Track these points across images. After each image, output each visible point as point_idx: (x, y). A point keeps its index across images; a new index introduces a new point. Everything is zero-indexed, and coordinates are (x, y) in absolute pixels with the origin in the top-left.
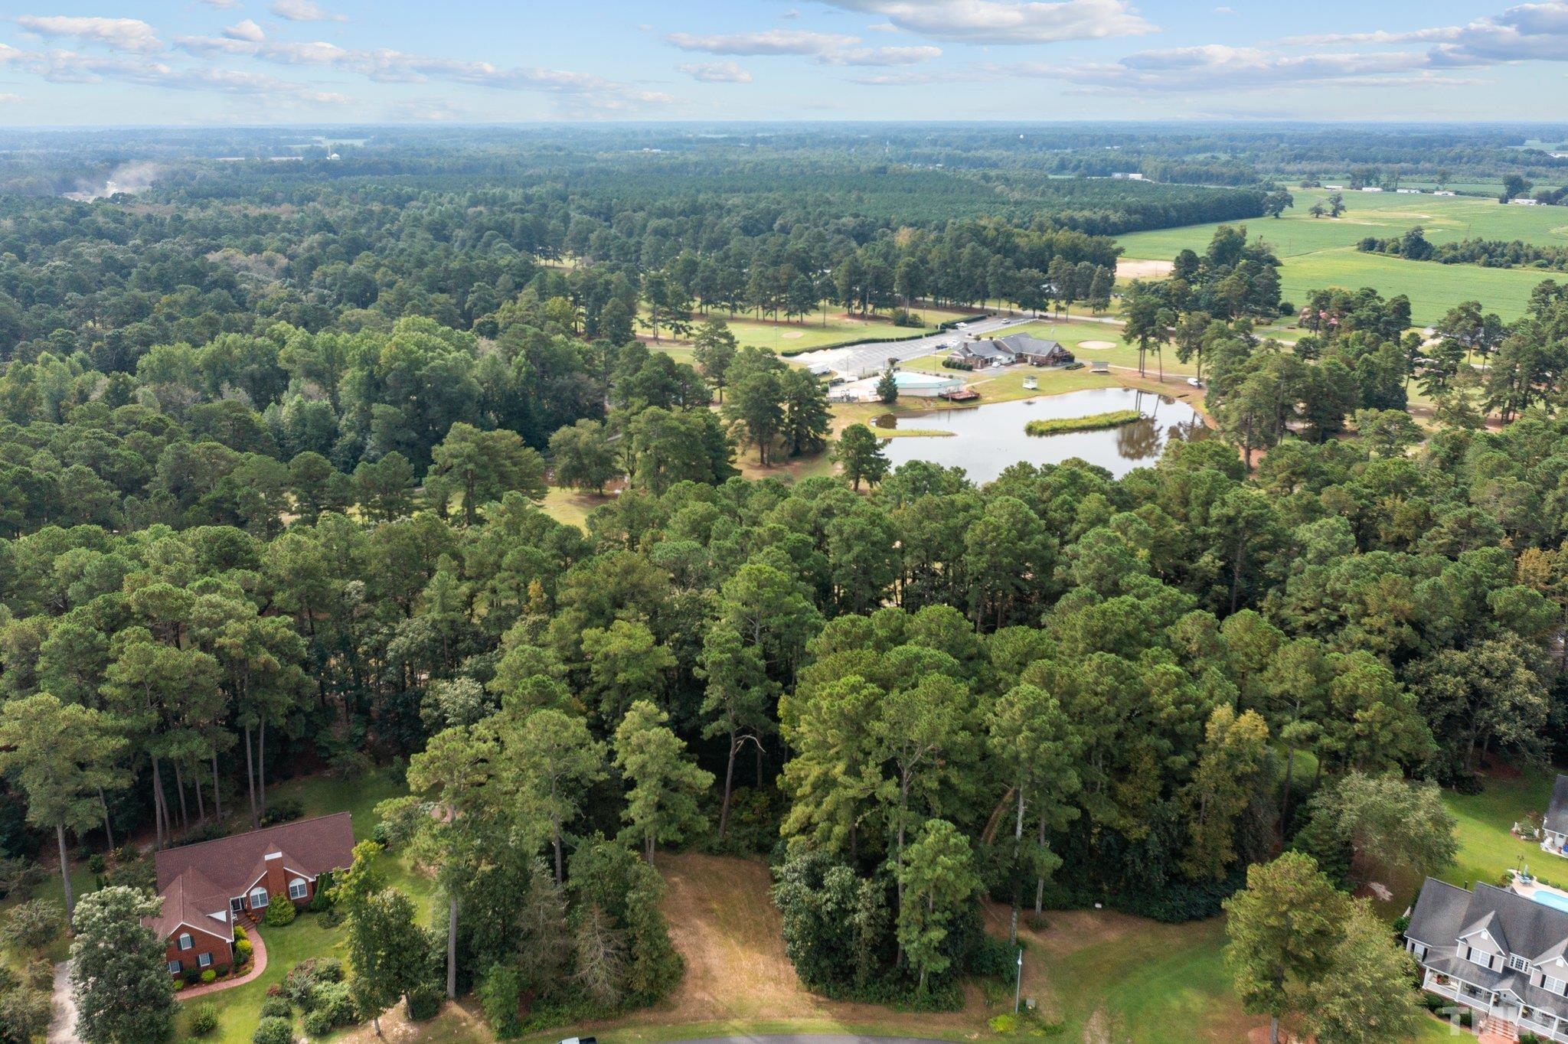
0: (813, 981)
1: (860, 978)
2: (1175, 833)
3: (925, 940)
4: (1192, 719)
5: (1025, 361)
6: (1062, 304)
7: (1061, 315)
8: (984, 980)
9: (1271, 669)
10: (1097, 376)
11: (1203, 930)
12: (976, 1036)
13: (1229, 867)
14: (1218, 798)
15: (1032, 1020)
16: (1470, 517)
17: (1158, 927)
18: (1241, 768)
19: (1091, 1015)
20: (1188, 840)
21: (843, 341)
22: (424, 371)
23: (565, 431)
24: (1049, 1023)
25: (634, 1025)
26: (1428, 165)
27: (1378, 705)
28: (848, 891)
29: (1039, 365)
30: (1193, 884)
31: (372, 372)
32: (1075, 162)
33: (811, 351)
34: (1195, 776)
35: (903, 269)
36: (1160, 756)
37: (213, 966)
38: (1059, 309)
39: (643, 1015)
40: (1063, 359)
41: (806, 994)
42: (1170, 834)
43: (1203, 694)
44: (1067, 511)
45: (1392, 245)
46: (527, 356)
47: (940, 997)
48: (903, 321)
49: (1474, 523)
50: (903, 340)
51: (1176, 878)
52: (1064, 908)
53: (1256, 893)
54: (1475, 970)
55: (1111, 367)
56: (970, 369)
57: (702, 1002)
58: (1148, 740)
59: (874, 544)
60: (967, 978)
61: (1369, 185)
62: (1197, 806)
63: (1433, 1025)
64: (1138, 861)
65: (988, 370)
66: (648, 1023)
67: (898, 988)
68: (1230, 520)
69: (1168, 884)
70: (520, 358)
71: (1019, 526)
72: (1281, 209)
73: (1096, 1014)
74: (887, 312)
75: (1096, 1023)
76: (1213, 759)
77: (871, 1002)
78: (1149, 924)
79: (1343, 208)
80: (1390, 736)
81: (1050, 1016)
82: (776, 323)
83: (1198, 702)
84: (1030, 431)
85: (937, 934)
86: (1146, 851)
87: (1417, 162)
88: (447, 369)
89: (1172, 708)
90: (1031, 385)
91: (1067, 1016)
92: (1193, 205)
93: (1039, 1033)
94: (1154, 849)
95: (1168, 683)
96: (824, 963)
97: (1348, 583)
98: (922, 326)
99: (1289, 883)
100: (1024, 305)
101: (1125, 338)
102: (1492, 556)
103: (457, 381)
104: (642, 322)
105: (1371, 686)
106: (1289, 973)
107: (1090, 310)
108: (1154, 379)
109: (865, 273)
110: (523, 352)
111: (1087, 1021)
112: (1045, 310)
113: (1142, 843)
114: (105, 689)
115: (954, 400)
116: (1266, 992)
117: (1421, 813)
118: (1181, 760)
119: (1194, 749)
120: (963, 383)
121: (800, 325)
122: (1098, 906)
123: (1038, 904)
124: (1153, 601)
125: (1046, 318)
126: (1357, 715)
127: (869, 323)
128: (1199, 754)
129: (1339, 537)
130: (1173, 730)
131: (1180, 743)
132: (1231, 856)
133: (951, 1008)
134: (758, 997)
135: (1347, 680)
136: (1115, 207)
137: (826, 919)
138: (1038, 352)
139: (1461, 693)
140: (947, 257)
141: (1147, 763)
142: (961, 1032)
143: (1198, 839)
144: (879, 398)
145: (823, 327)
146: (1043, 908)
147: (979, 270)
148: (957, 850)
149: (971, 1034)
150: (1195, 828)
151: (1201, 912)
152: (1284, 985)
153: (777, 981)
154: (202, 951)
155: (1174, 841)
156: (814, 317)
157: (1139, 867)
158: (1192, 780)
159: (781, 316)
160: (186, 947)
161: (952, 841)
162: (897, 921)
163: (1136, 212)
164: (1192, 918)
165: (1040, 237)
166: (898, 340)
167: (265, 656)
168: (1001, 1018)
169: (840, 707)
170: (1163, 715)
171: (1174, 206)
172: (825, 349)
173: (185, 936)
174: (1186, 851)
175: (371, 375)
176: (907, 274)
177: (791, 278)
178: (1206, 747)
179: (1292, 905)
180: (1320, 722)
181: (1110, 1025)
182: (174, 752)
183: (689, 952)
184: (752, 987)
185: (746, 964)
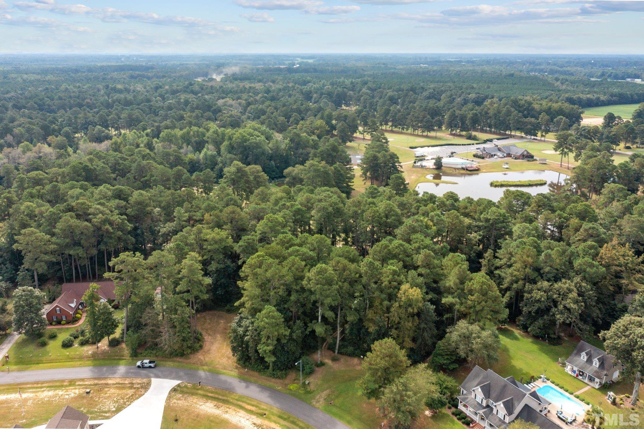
0: (240, 360)
5: (511, 157)
6: (544, 134)
7: (543, 139)
10: (541, 165)
12: (280, 388)
15: (304, 387)
19: (325, 390)
21: (438, 144)
22: (248, 143)
23: (290, 169)
24: (309, 389)
25: (174, 361)
29: (516, 159)
32: (609, 73)
33: (422, 147)
35: (471, 115)
37: (66, 321)
38: (542, 136)
39: (178, 359)
40: (529, 157)
41: (235, 364)
46: (291, 140)
47: (275, 373)
48: (470, 137)
50: (465, 145)
54: (476, 403)
55: (548, 161)
56: (483, 158)
57: (200, 359)
63: (453, 421)
65: (492, 159)
66: (179, 362)
70: (287, 141)
73: (327, 390)
74: (464, 133)
75: (324, 394)
77: (254, 371)
81: (311, 387)
82: (418, 135)
84: (492, 185)
85: (270, 348)
88: (256, 143)
90: (506, 166)
91: (317, 389)
93: (302, 392)
95: (390, 273)
98: (478, 140)
100: (526, 133)
101: (554, 149)
102: (589, 245)
103: (260, 147)
104: (360, 132)
108: (566, 168)
109: (457, 116)
110: (289, 139)
111: (322, 392)
112: (537, 136)
114: (56, 230)
115: (467, 170)
120: (476, 163)
121: (427, 137)
122: (362, 357)
123: (336, 351)
125: (536, 139)
126: (469, 297)
127: (456, 137)
133: (279, 378)
134: (219, 362)
135: (470, 283)
136: (605, 94)
138: (517, 153)
139: (543, 299)
144: (434, 167)
145: (436, 138)
146: (338, 353)
149: (278, 387)
153: (229, 358)
154: (63, 315)
156: (432, 134)
159: (419, 132)
160: (58, 312)
166: (462, 145)
167: (107, 226)
168: (294, 385)
170: (383, 285)
172: (428, 146)
173: (58, 309)
175: (230, 144)
176: (472, 118)
177: (424, 117)
178: (397, 299)
181: (329, 395)
182: (71, 252)
183: (207, 344)
184: (219, 358)
185: (223, 351)
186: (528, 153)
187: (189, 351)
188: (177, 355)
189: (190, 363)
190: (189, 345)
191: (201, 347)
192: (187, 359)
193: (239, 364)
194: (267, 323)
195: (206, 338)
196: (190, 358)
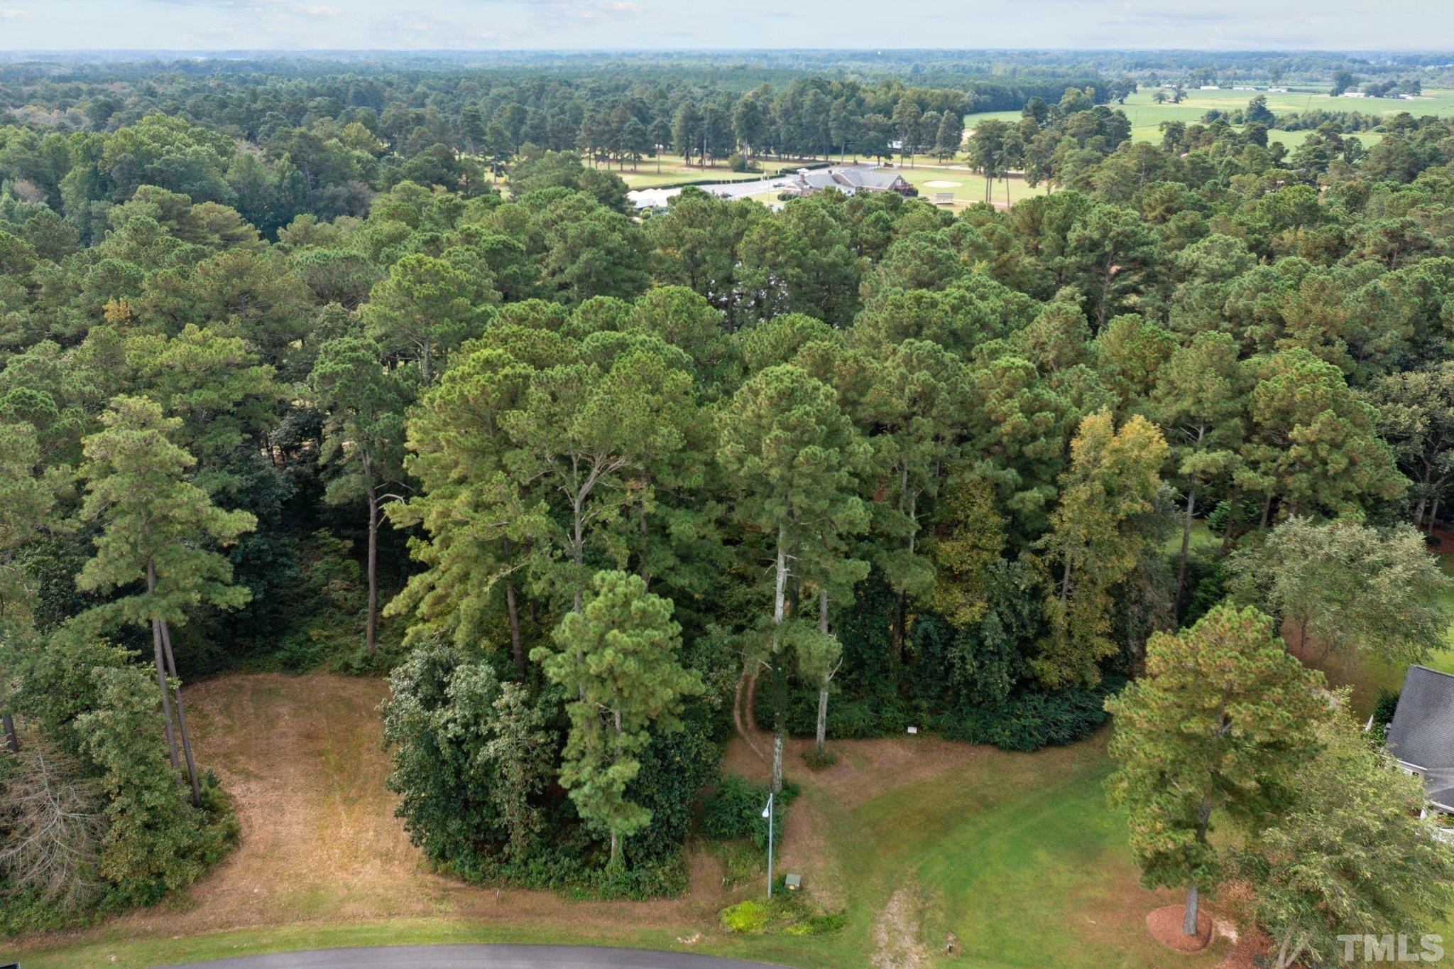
0: (442, 856)
1: (516, 847)
2: (1025, 612)
3: (602, 780)
4: (1049, 434)
6: (907, 156)
7: (907, 164)
8: (726, 845)
9: (1160, 383)
11: (1067, 760)
12: (695, 938)
13: (1106, 665)
14: (1090, 553)
15: (794, 908)
16: (1403, 227)
17: (1001, 758)
18: (1125, 506)
19: (890, 895)
20: (1045, 627)
21: (676, 183)
22: (156, 163)
24: (820, 912)
25: (119, 938)
26: (1260, 72)
27: (1324, 416)
28: (480, 704)
30: (1052, 693)
31: (96, 168)
34: (1054, 519)
35: (740, 109)
36: (1000, 493)
38: (904, 160)
39: (137, 921)
40: (908, 194)
41: (430, 878)
42: (1018, 615)
43: (1065, 401)
44: (882, 229)
45: (1235, 116)
46: (294, 160)
47: (642, 874)
48: (741, 168)
49: (1408, 234)
50: (739, 182)
51: (1025, 685)
52: (861, 735)
53: (1162, 680)
55: (956, 200)
57: (246, 895)
58: (984, 467)
59: (609, 252)
60: (700, 842)
61: (1207, 84)
62: (1057, 571)
64: (969, 657)
66: (141, 935)
67: (575, 865)
68: (1094, 245)
69: (1016, 693)
70: (284, 161)
71: (813, 232)
72: (1126, 95)
73: (899, 895)
74: (724, 162)
75: (898, 910)
76: (1083, 492)
77: (532, 887)
78: (987, 752)
79: (1184, 94)
80: (1344, 462)
81: (823, 900)
83: (1060, 412)
85: (625, 770)
86: (981, 643)
87: (1250, 69)
88: (188, 165)
89: (1019, 417)
91: (851, 900)
92: (1041, 88)
93: (802, 930)
94: (991, 638)
95: (1014, 383)
96: (454, 825)
97: (1254, 298)
98: (763, 172)
99: (1226, 655)
102: (1438, 267)
105: (1314, 390)
106: (1217, 817)
107: (937, 161)
109: (702, 119)
110: (287, 154)
111: (883, 907)
112: (890, 158)
113: (975, 630)
116: (1185, 849)
117: (1399, 568)
118: (1035, 495)
119: (1054, 482)
122: (912, 730)
123: (821, 729)
124: (995, 303)
125: (891, 166)
126: (1293, 434)
128: (1061, 488)
129: (1236, 253)
130: (1021, 454)
131: (1029, 471)
132: (1108, 648)
133: (662, 892)
134: (346, 886)
135: (1278, 385)
136: (966, 88)
137: (446, 752)
138: (880, 185)
139: (1419, 427)
140: (789, 105)
141: (982, 507)
142: (669, 932)
143: (1060, 621)
145: (658, 174)
146: (828, 735)
147: (821, 117)
148: (646, 620)
149: (686, 935)
150: (1055, 607)
151: (1065, 733)
152: (1209, 836)
153: (387, 857)
155: (1024, 626)
156: (649, 166)
157: (972, 666)
158: (1050, 530)
161: (636, 604)
162: (564, 753)
163: (985, 92)
164: (1051, 743)
165: (886, 93)
166: (734, 182)
168: (745, 906)
169: (461, 393)
170: (1006, 428)
171: (1022, 89)
172: (655, 188)
174: (1042, 643)
175: (94, 171)
176: (745, 115)
178: (1072, 477)
179: (1229, 695)
180: (1236, 451)
181: (921, 912)
183: (256, 816)
184: (342, 867)
185: (346, 832)
186: (905, 184)
187: (192, 869)
188: (126, 905)
189: (206, 927)
190: (186, 842)
191: (232, 836)
192: (184, 911)
193: (446, 874)
194: (626, 653)
195: (236, 791)
196: (196, 905)
